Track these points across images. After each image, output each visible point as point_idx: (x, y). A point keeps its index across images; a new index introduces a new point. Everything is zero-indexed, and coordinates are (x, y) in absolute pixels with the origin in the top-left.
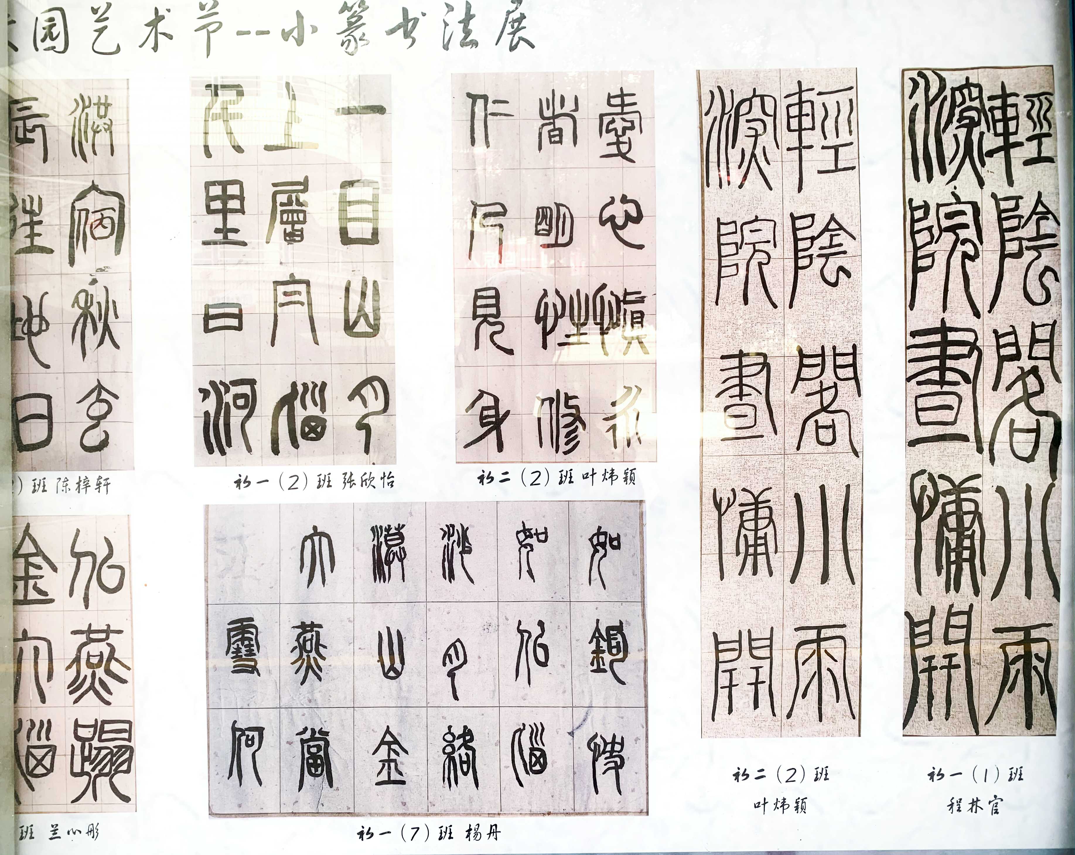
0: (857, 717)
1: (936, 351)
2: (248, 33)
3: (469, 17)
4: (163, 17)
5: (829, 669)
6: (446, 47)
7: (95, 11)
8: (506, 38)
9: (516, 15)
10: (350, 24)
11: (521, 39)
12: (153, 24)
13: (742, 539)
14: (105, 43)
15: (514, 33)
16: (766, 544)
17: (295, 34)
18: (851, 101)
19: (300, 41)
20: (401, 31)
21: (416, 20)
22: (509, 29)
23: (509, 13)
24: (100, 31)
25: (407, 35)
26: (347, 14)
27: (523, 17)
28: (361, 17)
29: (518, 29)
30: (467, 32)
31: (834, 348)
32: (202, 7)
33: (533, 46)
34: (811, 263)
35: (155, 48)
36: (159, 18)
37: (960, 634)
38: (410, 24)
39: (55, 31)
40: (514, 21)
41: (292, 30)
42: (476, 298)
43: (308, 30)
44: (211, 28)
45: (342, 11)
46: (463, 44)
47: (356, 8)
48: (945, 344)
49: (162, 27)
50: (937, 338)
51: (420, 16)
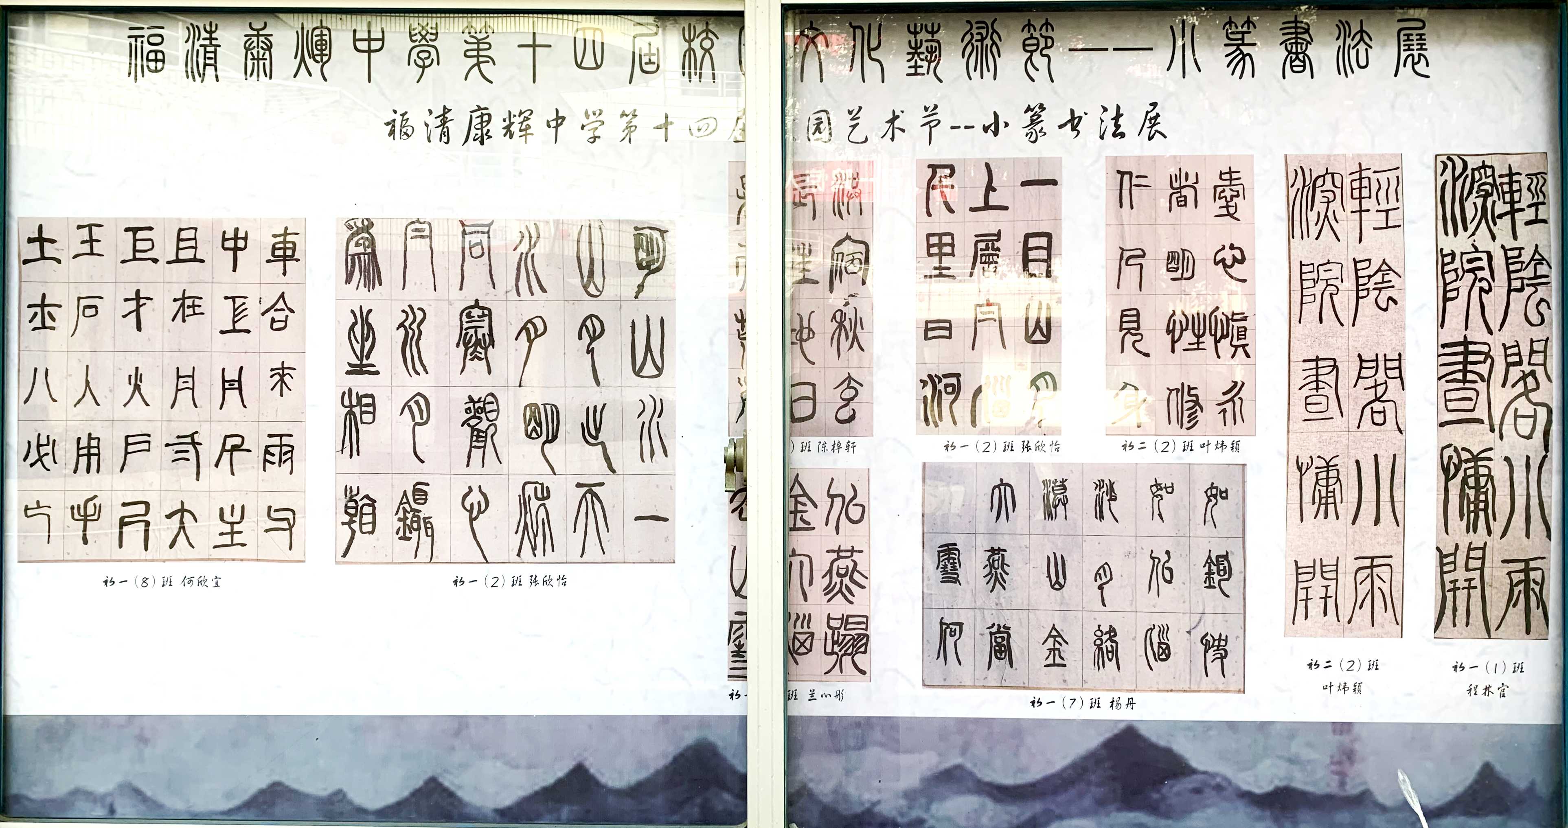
0: (1400, 624)
1: (1460, 358)
2: (959, 127)
3: (1118, 116)
4: (898, 117)
5: (1379, 588)
6: (1102, 137)
7: (850, 112)
8: (1146, 131)
9: (1153, 114)
10: (1032, 121)
11: (1156, 131)
12: (892, 121)
13: (1317, 493)
14: (858, 135)
15: (1151, 127)
16: (1334, 497)
17: (993, 128)
18: (1398, 177)
19: (996, 133)
20: (1069, 126)
21: (1080, 118)
22: (1148, 124)
23: (1147, 113)
24: (854, 127)
25: (1074, 128)
26: (1030, 113)
27: (1158, 115)
28: (1040, 116)
29: (1154, 125)
30: (1117, 126)
31: (1385, 355)
32: (926, 109)
33: (1165, 137)
34: (1368, 294)
35: (893, 139)
36: (896, 117)
37: (1477, 564)
38: (1076, 121)
39: (822, 126)
40: (1150, 120)
41: (991, 125)
42: (1122, 316)
43: (1002, 125)
44: (932, 124)
45: (1026, 112)
46: (1115, 135)
47: (1037, 109)
48: (1466, 353)
49: (897, 123)
50: (1460, 349)
51: (1083, 115)
